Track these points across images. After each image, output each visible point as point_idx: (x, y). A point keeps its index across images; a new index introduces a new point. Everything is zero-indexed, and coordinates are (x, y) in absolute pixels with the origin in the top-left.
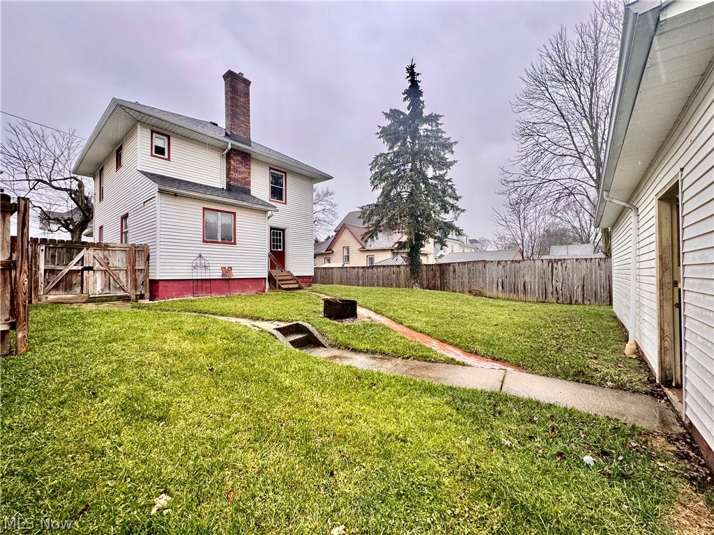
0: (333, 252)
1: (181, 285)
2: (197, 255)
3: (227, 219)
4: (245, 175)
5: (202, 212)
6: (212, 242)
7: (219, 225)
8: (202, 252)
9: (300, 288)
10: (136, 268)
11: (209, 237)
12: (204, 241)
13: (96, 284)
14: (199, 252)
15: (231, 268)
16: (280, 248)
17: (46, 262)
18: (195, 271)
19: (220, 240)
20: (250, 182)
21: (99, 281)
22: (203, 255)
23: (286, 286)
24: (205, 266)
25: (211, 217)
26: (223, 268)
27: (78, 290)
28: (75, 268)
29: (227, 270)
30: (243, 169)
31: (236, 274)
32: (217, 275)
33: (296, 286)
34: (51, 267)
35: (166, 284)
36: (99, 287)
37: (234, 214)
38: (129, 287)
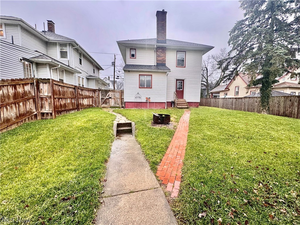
0: (229, 89)
1: (132, 104)
2: (137, 93)
3: (149, 78)
4: (163, 57)
5: (139, 76)
6: (142, 88)
7: (145, 81)
8: (139, 92)
9: (187, 108)
10: (122, 98)
11: (141, 86)
12: (139, 88)
13: (112, 103)
14: (138, 92)
15: (150, 98)
16: (181, 89)
17: (101, 96)
18: (136, 99)
19: (146, 87)
20: (165, 60)
21: (113, 102)
22: (139, 93)
23: (181, 107)
24: (140, 97)
25: (142, 78)
26: (147, 98)
27: (108, 104)
28: (107, 98)
29: (148, 99)
30: (162, 55)
31: (152, 100)
32: (144, 100)
33: (187, 107)
34: (102, 97)
35: (127, 103)
36: (113, 104)
37: (151, 75)
38: (120, 104)
